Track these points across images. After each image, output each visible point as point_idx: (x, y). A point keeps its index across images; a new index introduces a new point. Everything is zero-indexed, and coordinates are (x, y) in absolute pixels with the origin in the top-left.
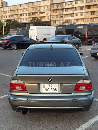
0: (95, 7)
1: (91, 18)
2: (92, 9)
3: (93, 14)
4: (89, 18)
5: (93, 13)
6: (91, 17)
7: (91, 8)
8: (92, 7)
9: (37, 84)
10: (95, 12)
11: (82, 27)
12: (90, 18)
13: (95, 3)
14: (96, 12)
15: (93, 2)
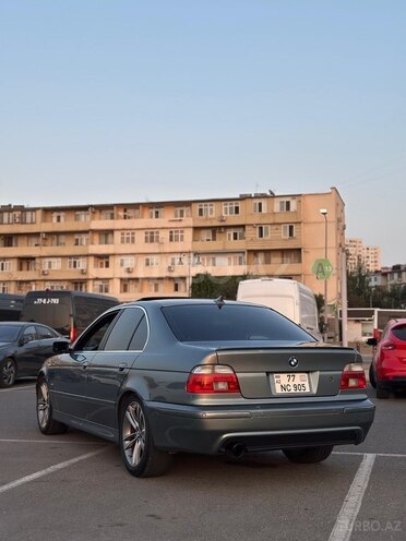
0: (34, 241)
1: (21, 282)
2: (23, 249)
3: (25, 266)
4: (9, 281)
5: (25, 261)
6: (19, 279)
7: (17, 246)
8: (21, 241)
9: (265, 374)
10: (34, 258)
11: (56, 301)
12: (17, 281)
13: (34, 229)
14: (38, 261)
15: (25, 223)
